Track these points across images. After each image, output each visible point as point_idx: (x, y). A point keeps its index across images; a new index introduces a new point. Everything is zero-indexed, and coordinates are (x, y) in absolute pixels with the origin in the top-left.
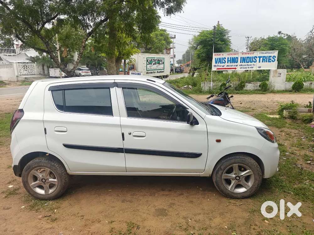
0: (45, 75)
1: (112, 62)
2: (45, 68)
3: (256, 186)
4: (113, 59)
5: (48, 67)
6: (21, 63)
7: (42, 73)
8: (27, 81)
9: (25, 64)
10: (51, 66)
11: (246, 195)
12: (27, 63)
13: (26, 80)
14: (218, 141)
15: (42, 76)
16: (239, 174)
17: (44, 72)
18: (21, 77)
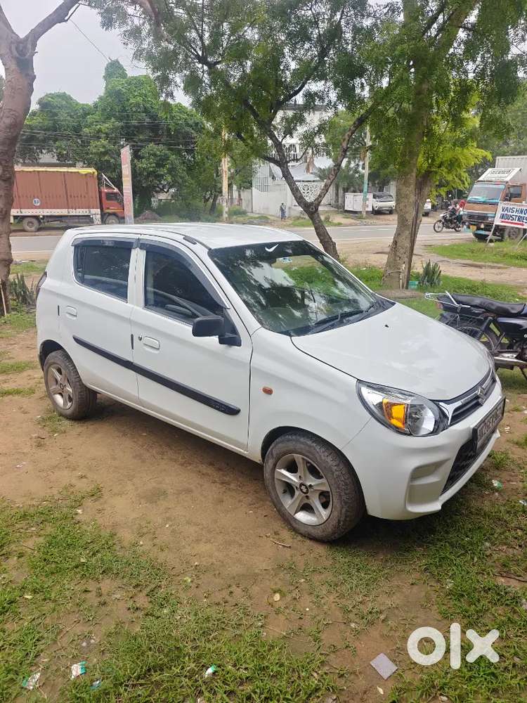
0: (337, 207)
1: (406, 183)
2: (341, 191)
3: (335, 522)
4: (409, 176)
5: (346, 190)
6: (303, 181)
7: (333, 202)
8: (303, 218)
9: (306, 183)
10: (352, 189)
11: (314, 532)
12: (314, 181)
13: (302, 216)
14: (268, 392)
15: (333, 209)
16: (305, 480)
17: (337, 201)
18: (295, 210)
